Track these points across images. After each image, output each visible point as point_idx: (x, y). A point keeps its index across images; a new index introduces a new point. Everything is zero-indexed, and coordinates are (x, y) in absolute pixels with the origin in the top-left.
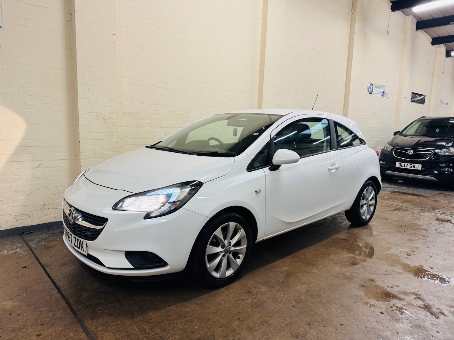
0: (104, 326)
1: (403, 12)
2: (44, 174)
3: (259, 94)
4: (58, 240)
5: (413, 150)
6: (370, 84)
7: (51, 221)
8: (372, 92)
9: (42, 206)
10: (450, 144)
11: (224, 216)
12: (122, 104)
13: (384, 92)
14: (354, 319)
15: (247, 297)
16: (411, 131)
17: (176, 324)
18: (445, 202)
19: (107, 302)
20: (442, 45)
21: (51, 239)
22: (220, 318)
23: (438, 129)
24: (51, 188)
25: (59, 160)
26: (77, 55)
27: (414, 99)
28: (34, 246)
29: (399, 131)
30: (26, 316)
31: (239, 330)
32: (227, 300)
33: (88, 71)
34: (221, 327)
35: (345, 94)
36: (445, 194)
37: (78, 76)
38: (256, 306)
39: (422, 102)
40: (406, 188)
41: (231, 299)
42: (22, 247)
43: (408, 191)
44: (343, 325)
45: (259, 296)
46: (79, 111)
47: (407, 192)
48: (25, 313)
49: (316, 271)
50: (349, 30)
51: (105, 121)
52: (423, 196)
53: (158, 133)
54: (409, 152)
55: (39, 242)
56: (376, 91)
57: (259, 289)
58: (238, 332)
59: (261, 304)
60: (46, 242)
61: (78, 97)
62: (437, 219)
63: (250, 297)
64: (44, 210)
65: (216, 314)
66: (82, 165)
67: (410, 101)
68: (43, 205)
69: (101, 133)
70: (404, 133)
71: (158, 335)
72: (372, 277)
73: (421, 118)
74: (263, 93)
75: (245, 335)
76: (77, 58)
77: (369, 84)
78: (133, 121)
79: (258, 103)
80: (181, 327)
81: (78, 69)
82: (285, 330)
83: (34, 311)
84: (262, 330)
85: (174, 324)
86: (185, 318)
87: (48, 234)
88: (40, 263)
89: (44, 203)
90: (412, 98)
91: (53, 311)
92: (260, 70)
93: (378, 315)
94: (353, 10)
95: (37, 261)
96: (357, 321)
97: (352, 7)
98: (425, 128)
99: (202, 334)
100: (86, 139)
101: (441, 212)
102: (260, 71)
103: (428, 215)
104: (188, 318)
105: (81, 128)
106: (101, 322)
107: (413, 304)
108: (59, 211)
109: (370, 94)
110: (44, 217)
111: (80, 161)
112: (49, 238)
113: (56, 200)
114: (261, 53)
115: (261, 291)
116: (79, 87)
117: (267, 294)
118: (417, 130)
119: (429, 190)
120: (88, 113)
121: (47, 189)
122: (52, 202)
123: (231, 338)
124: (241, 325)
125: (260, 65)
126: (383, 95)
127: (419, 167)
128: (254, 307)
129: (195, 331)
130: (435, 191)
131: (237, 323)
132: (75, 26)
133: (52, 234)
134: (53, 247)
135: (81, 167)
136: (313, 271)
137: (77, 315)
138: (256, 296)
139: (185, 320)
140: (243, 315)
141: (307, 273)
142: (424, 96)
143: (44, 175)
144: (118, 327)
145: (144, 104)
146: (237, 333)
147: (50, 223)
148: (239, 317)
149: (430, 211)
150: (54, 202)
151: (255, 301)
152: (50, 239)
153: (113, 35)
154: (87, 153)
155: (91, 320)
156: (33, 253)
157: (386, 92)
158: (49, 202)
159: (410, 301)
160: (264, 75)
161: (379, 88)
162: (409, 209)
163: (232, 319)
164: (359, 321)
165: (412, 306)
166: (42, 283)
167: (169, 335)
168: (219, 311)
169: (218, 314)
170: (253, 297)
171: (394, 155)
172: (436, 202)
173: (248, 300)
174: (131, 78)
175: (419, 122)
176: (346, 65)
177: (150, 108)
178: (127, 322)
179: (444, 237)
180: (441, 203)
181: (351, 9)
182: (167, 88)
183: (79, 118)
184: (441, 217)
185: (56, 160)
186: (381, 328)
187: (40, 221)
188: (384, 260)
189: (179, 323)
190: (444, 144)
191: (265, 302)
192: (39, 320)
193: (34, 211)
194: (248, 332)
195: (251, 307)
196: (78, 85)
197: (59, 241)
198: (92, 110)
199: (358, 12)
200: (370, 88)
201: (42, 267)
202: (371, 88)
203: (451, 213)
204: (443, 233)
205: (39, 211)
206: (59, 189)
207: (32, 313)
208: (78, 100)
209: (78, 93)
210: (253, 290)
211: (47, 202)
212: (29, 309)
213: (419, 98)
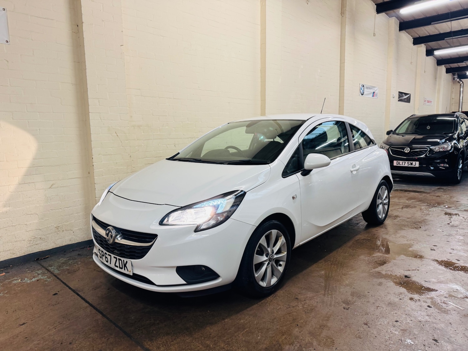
0: (165, 345)
1: (387, 14)
2: (57, 194)
3: (261, 100)
4: (79, 263)
5: (410, 148)
6: (362, 85)
7: (66, 244)
8: (364, 93)
9: (56, 229)
10: (443, 140)
11: (267, 224)
12: (131, 117)
13: (374, 93)
14: (406, 314)
15: (296, 304)
16: (403, 130)
18: (447, 197)
19: (158, 322)
20: (423, 45)
21: (72, 262)
22: (279, 327)
23: (429, 126)
24: (65, 209)
25: (72, 178)
26: (87, 67)
27: (401, 98)
28: (56, 272)
29: (392, 131)
30: (79, 344)
31: (302, 336)
32: (278, 308)
33: (99, 85)
34: (283, 335)
35: (339, 97)
36: (443, 189)
37: (88, 89)
38: (308, 311)
39: (408, 100)
40: (405, 185)
41: (282, 307)
42: (43, 274)
43: (409, 188)
44: (398, 321)
45: (307, 301)
46: (91, 126)
47: (408, 189)
48: (76, 341)
49: (352, 272)
50: (340, 33)
51: (117, 135)
52: (424, 192)
53: (168, 145)
54: (406, 150)
55: (60, 267)
56: (367, 92)
57: (305, 295)
58: (302, 338)
59: (313, 309)
60: (67, 266)
61: (90, 112)
62: (446, 214)
63: (299, 303)
64: (59, 232)
65: (273, 323)
66: (96, 183)
67: (397, 101)
68: (57, 228)
69: (113, 148)
70: (397, 132)
71: (224, 349)
72: (407, 273)
73: (411, 116)
74: (266, 99)
75: (310, 340)
77: (361, 85)
78: (143, 133)
79: (261, 109)
80: (244, 339)
81: (88, 82)
82: (346, 332)
83: (85, 338)
84: (324, 334)
85: (235, 337)
86: (244, 330)
87: (66, 258)
88: (70, 288)
89: (58, 225)
90: (399, 98)
91: (106, 336)
92: (261, 76)
93: (426, 309)
94: (342, 13)
95: (65, 286)
96: (409, 316)
97: (342, 10)
98: (415, 126)
99: (268, 343)
100: (99, 154)
101: (447, 207)
102: (261, 77)
103: (435, 210)
104: (247, 329)
105: (93, 144)
106: (161, 342)
107: (454, 295)
108: (74, 232)
109: (362, 95)
110: (59, 240)
111: (94, 178)
112: (69, 262)
113: (70, 221)
114: (261, 58)
115: (307, 297)
116: (90, 101)
117: (315, 299)
118: (407, 129)
119: (428, 186)
120: (100, 128)
121: (60, 210)
122: (67, 223)
123: (297, 344)
124: (302, 331)
125: (261, 71)
126: (373, 96)
127: (417, 164)
128: (308, 313)
129: (259, 341)
130: (434, 187)
131: (297, 329)
132: (83, 38)
133: (70, 258)
134: (77, 271)
135: (95, 185)
136: (350, 273)
137: (132, 337)
138: (305, 302)
139: (244, 331)
140: (300, 321)
141: (345, 275)
142: (410, 95)
143: (57, 195)
144: (180, 345)
145: (153, 115)
146: (302, 339)
147: (65, 246)
148: (296, 323)
149: (436, 206)
150: (68, 223)
151: (305, 307)
152: (70, 262)
153: (121, 46)
154: (100, 170)
155: (149, 340)
156: (58, 278)
157: (376, 92)
158: (63, 224)
159: (451, 293)
160: (265, 81)
161: (370, 88)
162: (416, 206)
163: (291, 326)
164: (411, 316)
165: (454, 298)
166: (82, 308)
167: (235, 348)
168: (275, 319)
169: (275, 322)
170: (303, 303)
171: (391, 154)
172: (438, 197)
173: (299, 306)
174: (139, 89)
175: (409, 121)
176: (339, 67)
177: (159, 120)
178: (188, 339)
179: (458, 230)
180: (443, 197)
181: (340, 13)
182: (174, 99)
183: (91, 134)
184: (449, 211)
185: (68, 179)
186: (434, 321)
187: (55, 245)
188: (412, 257)
189: (239, 335)
190: (439, 140)
191: (316, 307)
192: (95, 347)
193: (48, 234)
194: (311, 337)
195: (304, 312)
196: (89, 99)
197: (80, 264)
198: (104, 124)
199: (347, 15)
200: (362, 90)
201: (74, 293)
202: (363, 89)
203: (456, 207)
204: (455, 226)
205: (53, 234)
206: (72, 209)
207: (84, 340)
208: (90, 115)
209: (89, 107)
210: (300, 297)
211: (61, 224)
212: (79, 336)
213: (406, 97)
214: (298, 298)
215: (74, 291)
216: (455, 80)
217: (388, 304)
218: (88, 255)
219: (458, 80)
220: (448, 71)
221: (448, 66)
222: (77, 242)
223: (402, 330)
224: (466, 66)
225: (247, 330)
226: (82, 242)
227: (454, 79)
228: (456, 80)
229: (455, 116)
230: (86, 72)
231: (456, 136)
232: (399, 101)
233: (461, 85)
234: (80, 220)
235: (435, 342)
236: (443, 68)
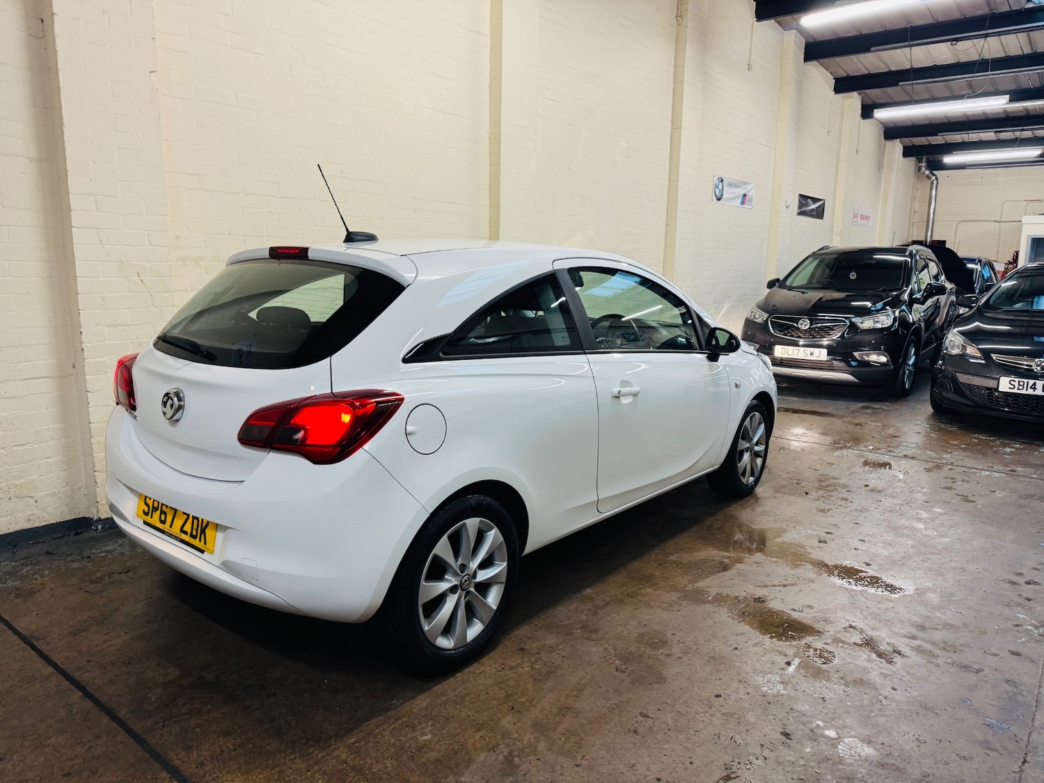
0: (218, 760)
1: (779, 23)
3: (491, 207)
4: (47, 572)
5: (809, 319)
6: (718, 179)
7: (18, 528)
8: (722, 195)
10: (879, 305)
12: (178, 237)
13: (745, 195)
14: (740, 681)
15: (519, 661)
16: (802, 278)
17: (380, 736)
18: (876, 426)
19: (209, 707)
20: (855, 94)
21: (28, 572)
22: (472, 712)
23: (853, 273)
24: (14, 448)
25: (31, 378)
26: (65, 121)
27: (804, 209)
29: (778, 280)
30: (21, 761)
31: (517, 732)
32: (478, 672)
33: (95, 162)
34: (479, 730)
35: (668, 203)
36: (873, 408)
37: (69, 173)
38: (541, 678)
39: (819, 214)
40: (796, 399)
41: (487, 669)
43: (802, 406)
44: (720, 696)
45: (543, 656)
46: (76, 259)
47: (801, 408)
48: (16, 753)
49: (649, 590)
50: (674, 61)
51: (142, 281)
52: (831, 415)
54: (802, 324)
56: (730, 193)
57: (541, 641)
58: (516, 735)
59: (551, 672)
60: (16, 580)
61: (73, 225)
62: (866, 463)
63: (526, 659)
65: (461, 704)
66: (89, 389)
67: (796, 214)
69: (132, 310)
70: (788, 283)
71: (346, 763)
72: (759, 593)
73: (820, 250)
74: (501, 205)
75: (532, 739)
76: (65, 129)
77: (716, 179)
78: (206, 276)
79: (490, 227)
80: (392, 741)
81: (67, 157)
82: (611, 720)
83: (37, 747)
84: (565, 726)
85: (375, 737)
86: (396, 721)
87: (16, 562)
88: (15, 632)
90: (799, 208)
91: (84, 740)
92: (490, 152)
93: (782, 669)
94: (679, 16)
95: (6, 628)
96: (746, 685)
97: (678, 9)
98: (828, 270)
99: (442, 749)
100: (98, 324)
101: (871, 447)
102: (490, 155)
103: (847, 456)
104: (404, 720)
105: (82, 301)
106: (209, 753)
107: (844, 639)
108: (37, 501)
109: (719, 199)
111: (86, 379)
112: (22, 570)
113: (28, 476)
114: (490, 112)
115: (545, 644)
116: (74, 201)
117: (559, 650)
118: (812, 276)
119: (844, 402)
120: (98, 263)
121: (2, 450)
122: (18, 482)
123: (503, 750)
124: (519, 721)
126: (743, 203)
127: (821, 355)
128: (539, 681)
129: (425, 745)
130: (854, 403)
131: (510, 717)
132: (56, 51)
133: (25, 560)
134: (38, 591)
135: (88, 394)
136: (643, 591)
137: (146, 742)
138: (538, 656)
139: (396, 724)
140: (519, 700)
141: (632, 597)
142: (823, 201)
144: (250, 758)
145: (231, 235)
146: (514, 739)
147: (15, 532)
148: (510, 704)
149: (850, 448)
150: (22, 481)
151: (537, 667)
152: (24, 572)
153: (150, 72)
154: (100, 360)
155: (182, 749)
157: (750, 194)
158: (9, 483)
159: (838, 636)
161: (736, 186)
163: (498, 710)
164: (749, 685)
165: (842, 645)
166: (37, 679)
167: (369, 762)
168: (466, 696)
169: (467, 703)
170: (533, 659)
171: (772, 331)
172: (859, 427)
173: (524, 666)
175: (816, 259)
176: (670, 138)
177: (246, 245)
178: (269, 744)
179: (883, 498)
180: (868, 427)
181: (675, 14)
182: (282, 197)
183: (76, 276)
184: (872, 457)
185: (22, 380)
186: (792, 693)
188: (777, 557)
189: (385, 733)
190: (869, 304)
191: (559, 667)
192: (55, 767)
194: (536, 734)
195: (531, 680)
196: (70, 196)
197: (49, 574)
198: (108, 254)
199: (690, 21)
200: (718, 188)
201: (25, 643)
202: (720, 187)
203: (889, 449)
204: (879, 492)
206: (33, 448)
207: (32, 751)
208: (73, 233)
209: (72, 214)
210: (530, 645)
211: (5, 484)
212: (22, 743)
213: (814, 206)
214: (525, 647)
215: (23, 638)
216: (921, 171)
217: (708, 660)
218: (69, 553)
219: (927, 172)
220: (907, 152)
221: (908, 141)
222: (46, 523)
223: (724, 714)
224: (943, 142)
225: (403, 722)
226: (57, 523)
227: (919, 169)
228: (923, 173)
229: (907, 254)
230: (63, 132)
231: (906, 297)
232: (799, 214)
233: (932, 183)
234: (52, 474)
235: (784, 738)
236: (897, 146)
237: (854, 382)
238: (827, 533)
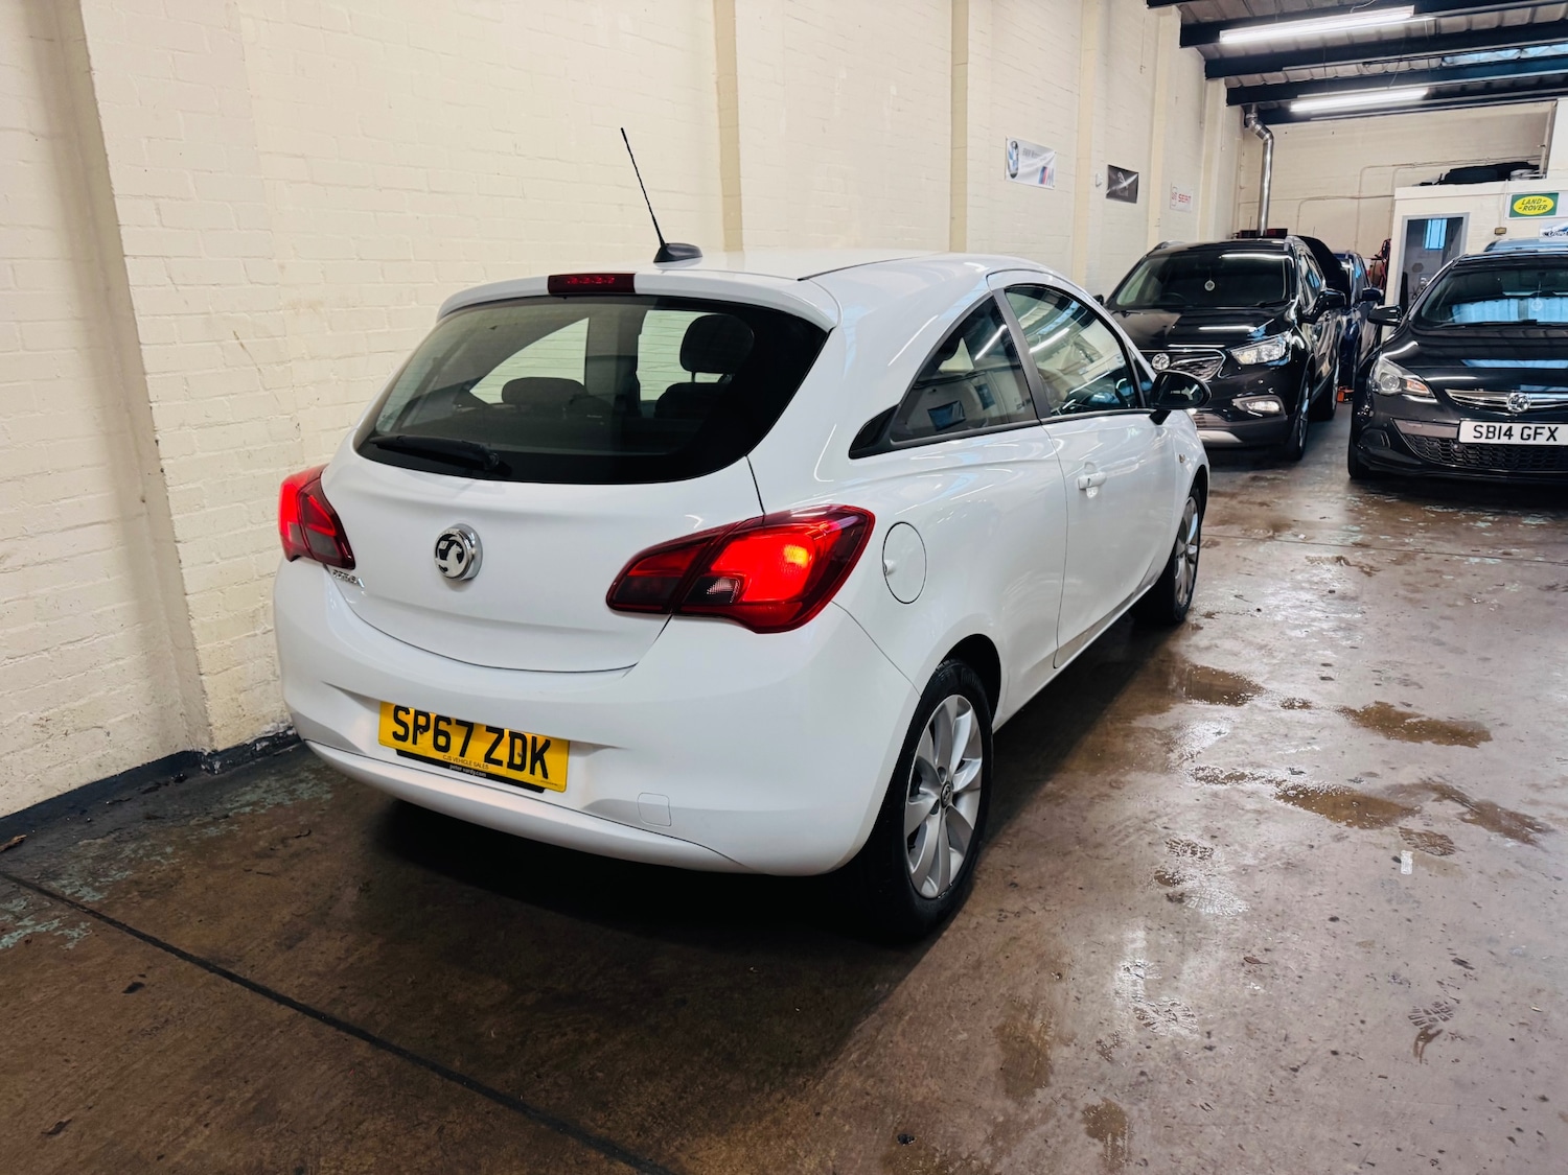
0: (663, 1117)
2: (24, 595)
3: (724, 196)
4: (169, 849)
5: (1167, 354)
6: (1012, 144)
8: (1017, 169)
9: (38, 729)
10: (1262, 329)
12: (283, 268)
13: (1044, 169)
15: (1022, 903)
16: (1131, 294)
17: (891, 1045)
18: (1287, 504)
19: (593, 1036)
20: (1174, 8)
21: (135, 851)
22: (1004, 988)
23: (1210, 281)
24: (63, 648)
25: (77, 527)
27: (1114, 188)
28: (89, 896)
33: (149, 138)
35: (951, 183)
36: (1268, 480)
37: (109, 159)
38: (1069, 924)
39: (1131, 195)
41: (984, 920)
42: (39, 913)
44: (1336, 919)
45: (1053, 889)
46: (136, 312)
51: (242, 345)
52: (1218, 494)
54: (1157, 362)
55: (94, 874)
56: (1027, 166)
57: (1032, 868)
59: (1079, 914)
60: (124, 869)
61: (126, 253)
62: (1310, 559)
63: (1030, 899)
64: (49, 742)
65: (980, 979)
66: (179, 537)
67: (1105, 195)
68: (43, 724)
69: (232, 397)
71: (868, 1094)
73: (1156, 248)
74: (743, 192)
76: (97, 78)
77: (1008, 143)
78: (329, 333)
81: (107, 129)
83: (350, 1141)
85: (885, 1046)
86: (899, 1018)
87: (102, 837)
88: (183, 955)
89: (46, 714)
90: (1110, 186)
91: (423, 1118)
92: (719, 106)
93: (1394, 868)
95: (159, 950)
99: (998, 1052)
100: (183, 425)
101: (1302, 536)
102: (718, 112)
103: (1277, 551)
104: (911, 1014)
105: (155, 384)
106: (641, 1109)
107: (1446, 816)
108: (108, 734)
109: (1013, 176)
110: (55, 770)
111: (172, 521)
112: (123, 850)
113: (90, 693)
114: (717, 40)
115: (1042, 873)
116: (126, 210)
117: (1068, 879)
119: (1222, 474)
120: (172, 317)
121: (45, 654)
122: (77, 704)
124: (1081, 993)
125: (718, 87)
126: (1042, 181)
129: (967, 1048)
130: (1238, 474)
131: (1064, 990)
133: (117, 834)
134: (176, 882)
135: (179, 545)
137: (528, 1107)
138: (1043, 892)
139: (903, 1022)
140: (1061, 961)
141: (1119, 788)
142: (1135, 177)
143: (26, 598)
144: (713, 1107)
145: (361, 259)
147: (80, 788)
148: (1052, 969)
149: (1273, 538)
150: (83, 702)
151: (1054, 907)
152: (128, 853)
154: (191, 486)
155: (595, 1110)
156: (112, 922)
157: (1050, 167)
158: (63, 707)
159: (1436, 812)
160: (738, 125)
161: (1033, 155)
163: (1040, 980)
165: (1448, 824)
166: (273, 1028)
167: (902, 1087)
168: (979, 966)
169: (987, 976)
170: (1038, 897)
173: (1033, 909)
174: (303, 157)
175: (1149, 265)
176: (950, 79)
177: (383, 277)
178: (729, 1082)
180: (1279, 507)
182: (432, 192)
183: (140, 343)
185: (64, 530)
187: (42, 790)
189: (895, 1038)
190: (1247, 328)
191: (1084, 904)
193: (8, 753)
195: (1058, 929)
196: (116, 199)
197: (173, 853)
198: (186, 302)
200: (1011, 158)
201: (212, 971)
202: (1015, 158)
204: (1353, 599)
205: (29, 751)
206: (93, 645)
207: (346, 1150)
208: (128, 267)
209: (122, 232)
210: (1021, 877)
211: (56, 710)
212: (319, 1137)
213: (1125, 184)
214: (1016, 881)
215: (200, 964)
216: (1250, 126)
217: (1286, 869)
218: (187, 812)
219: (1259, 127)
220: (1234, 97)
221: (1235, 81)
222: (127, 768)
223: (1359, 944)
224: (1284, 82)
225: (910, 1017)
226: (144, 765)
227: (1246, 124)
228: (1253, 129)
229: (1286, 249)
230: (92, 84)
231: (1292, 315)
232: (1109, 196)
233: (1265, 144)
234: (128, 686)
235: (1461, 967)
236: (1219, 88)
237: (1236, 443)
238: (1324, 665)
